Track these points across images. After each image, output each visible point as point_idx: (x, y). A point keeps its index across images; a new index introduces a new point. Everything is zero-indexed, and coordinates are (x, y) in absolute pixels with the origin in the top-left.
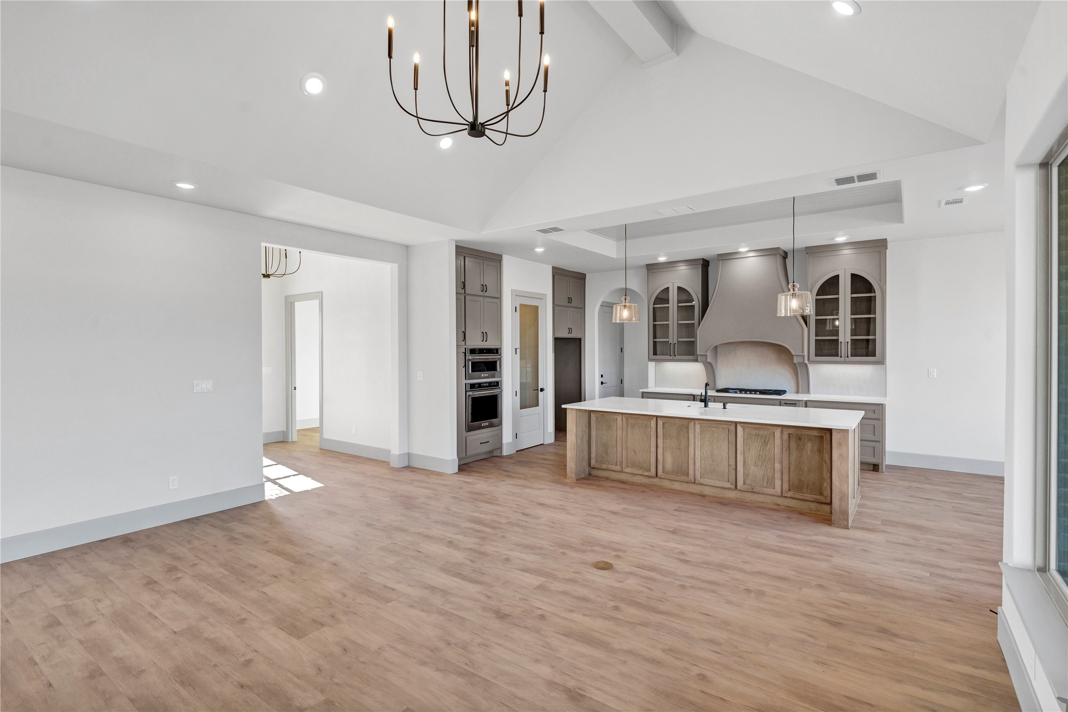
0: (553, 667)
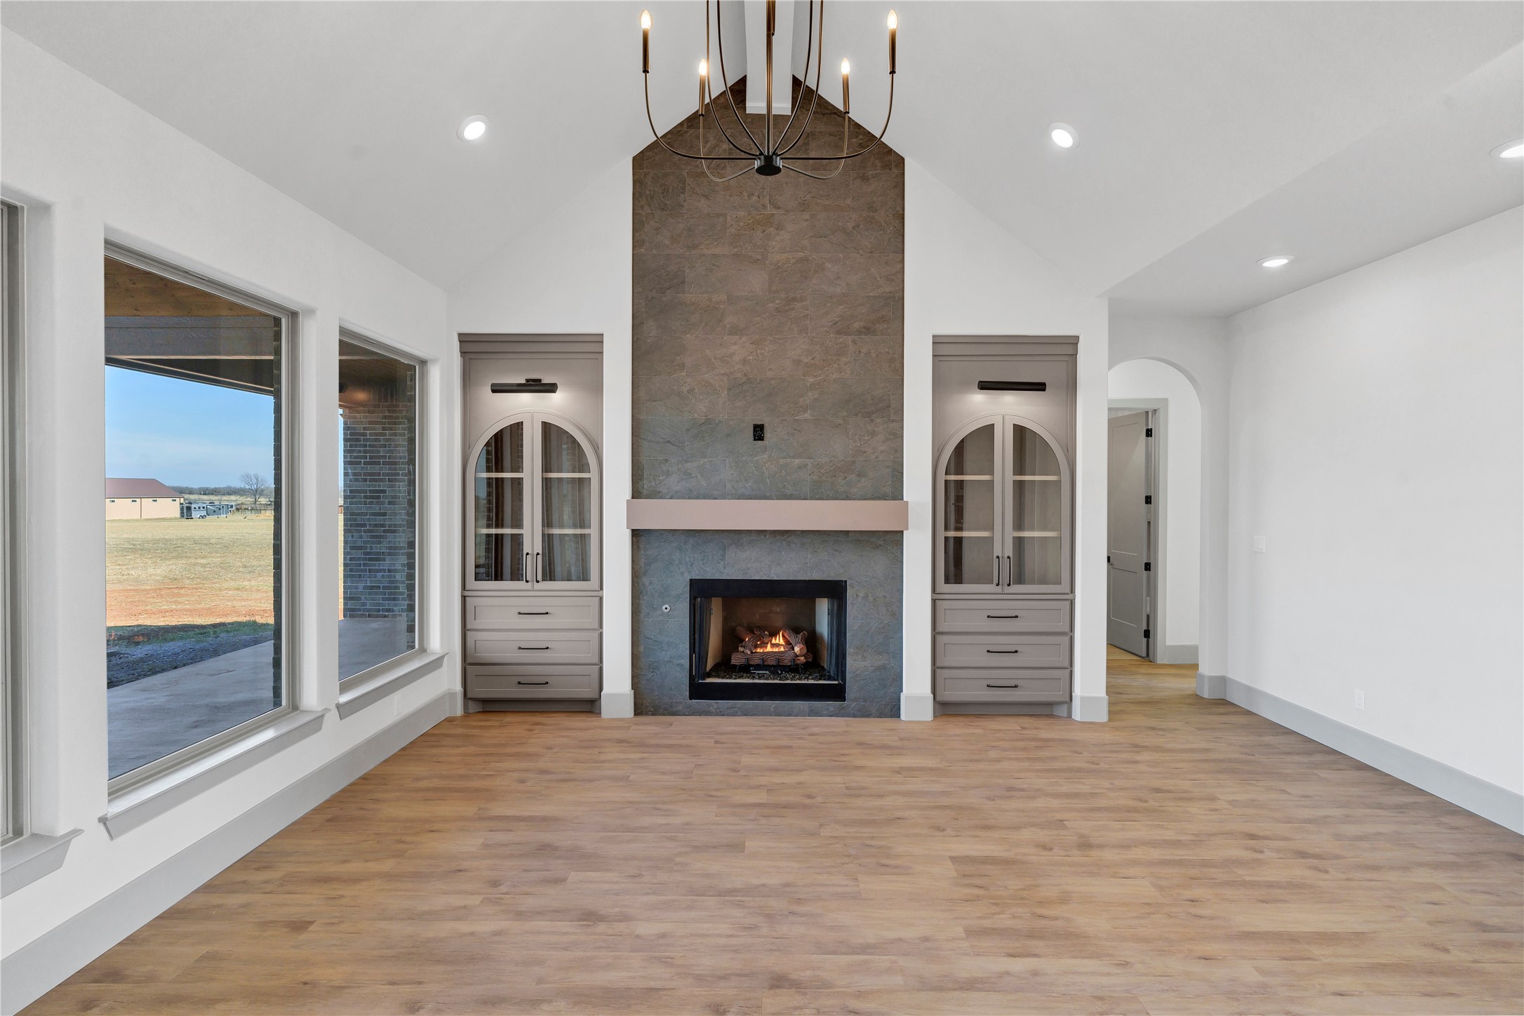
0: (638, 936)
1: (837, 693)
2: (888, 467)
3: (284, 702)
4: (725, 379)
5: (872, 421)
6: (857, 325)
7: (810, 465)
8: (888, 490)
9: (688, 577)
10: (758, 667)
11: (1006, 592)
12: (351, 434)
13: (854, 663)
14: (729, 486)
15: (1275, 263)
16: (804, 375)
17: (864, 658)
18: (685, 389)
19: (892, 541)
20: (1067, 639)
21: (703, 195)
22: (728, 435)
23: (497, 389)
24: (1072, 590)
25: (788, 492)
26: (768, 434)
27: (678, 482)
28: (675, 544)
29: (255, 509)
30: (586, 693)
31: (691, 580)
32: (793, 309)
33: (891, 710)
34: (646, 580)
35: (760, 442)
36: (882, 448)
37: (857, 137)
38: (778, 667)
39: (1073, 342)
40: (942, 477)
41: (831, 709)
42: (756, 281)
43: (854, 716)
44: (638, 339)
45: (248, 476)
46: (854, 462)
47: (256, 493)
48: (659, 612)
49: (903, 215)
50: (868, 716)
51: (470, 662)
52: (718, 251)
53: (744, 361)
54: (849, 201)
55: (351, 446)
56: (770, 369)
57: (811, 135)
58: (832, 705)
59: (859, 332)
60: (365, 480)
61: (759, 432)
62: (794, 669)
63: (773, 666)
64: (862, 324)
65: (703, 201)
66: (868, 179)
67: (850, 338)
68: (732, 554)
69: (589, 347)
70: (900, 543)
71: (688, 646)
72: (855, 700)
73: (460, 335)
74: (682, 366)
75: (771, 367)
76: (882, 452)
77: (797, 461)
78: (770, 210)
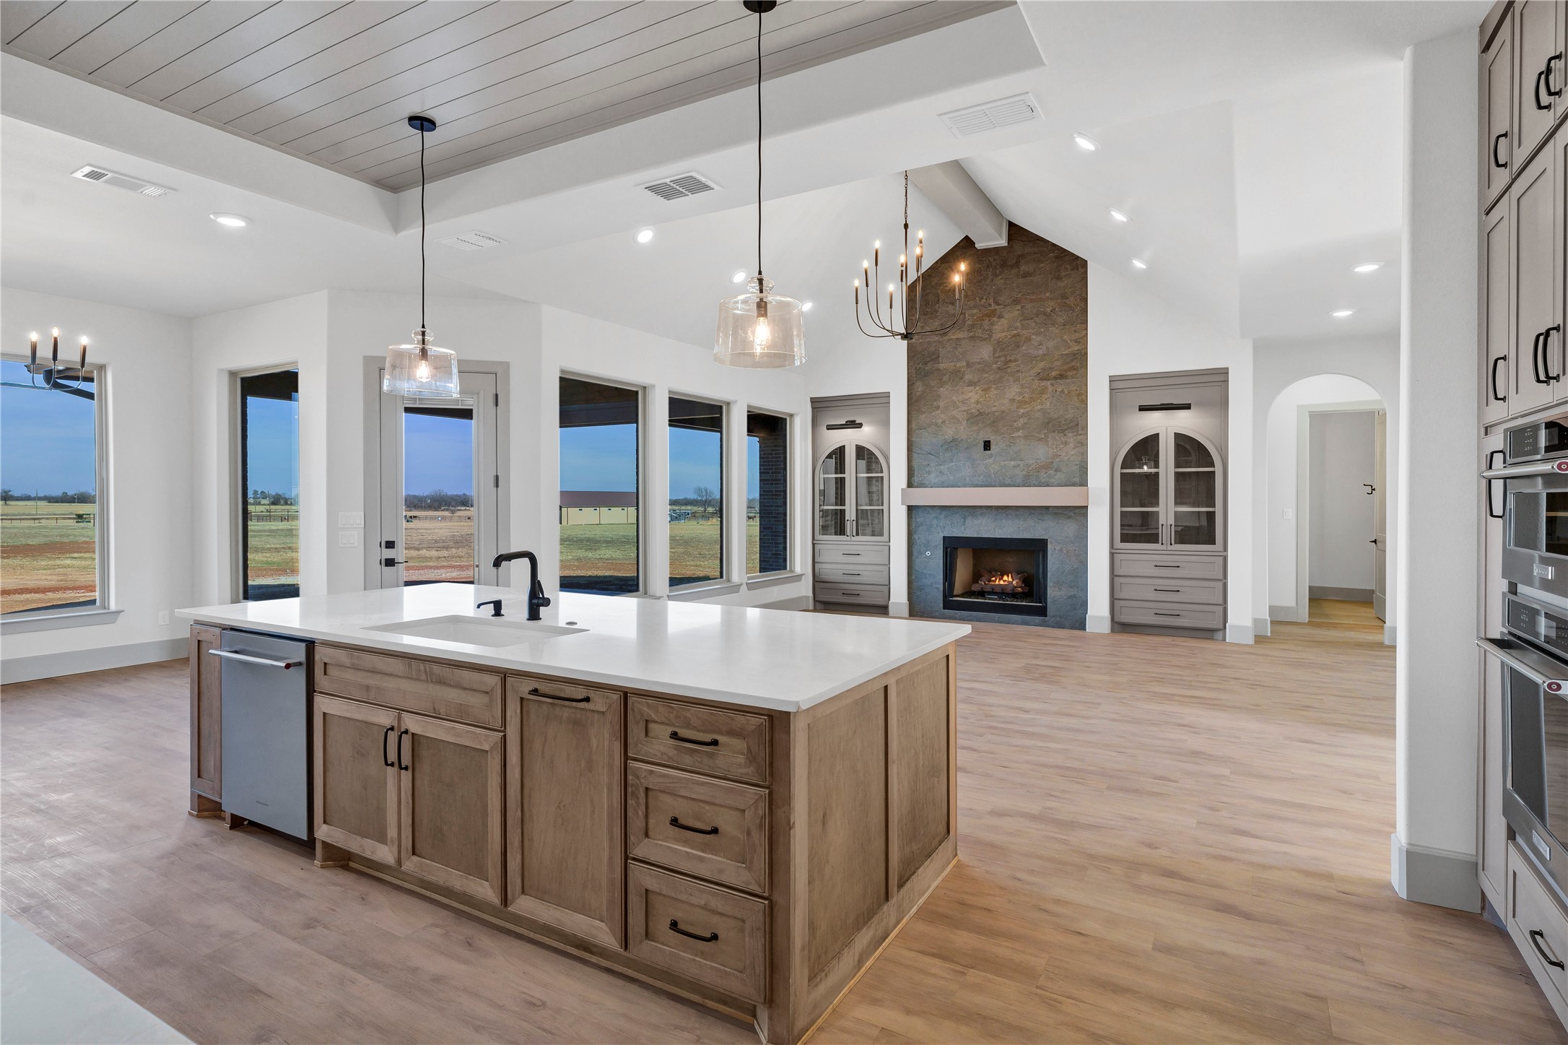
1: (1042, 612)
2: (1077, 465)
3: (724, 577)
4: (965, 414)
5: (1065, 435)
6: (1054, 374)
7: (1022, 465)
8: (1077, 480)
9: (942, 535)
10: (989, 593)
11: (1169, 549)
12: (764, 454)
13: (1052, 592)
14: (967, 479)
15: (1342, 314)
16: (1017, 408)
17: (1060, 590)
18: (940, 421)
19: (1080, 512)
20: (1220, 584)
21: (950, 303)
22: (967, 448)
23: (830, 428)
24: (1225, 549)
25: (1007, 483)
26: (993, 447)
27: (936, 477)
28: (934, 515)
29: (706, 516)
30: (881, 602)
31: (944, 537)
32: (1009, 367)
33: (1080, 625)
34: (916, 536)
35: (988, 452)
36: (1073, 453)
37: (1053, 252)
38: (1002, 593)
39: (1225, 372)
40: (1118, 471)
41: (1037, 621)
42: (985, 352)
43: (1053, 627)
44: (911, 393)
45: (700, 489)
46: (1052, 462)
47: (706, 503)
48: (924, 556)
49: (1087, 298)
50: (1063, 628)
51: (818, 581)
52: (960, 335)
53: (978, 402)
54: (1048, 294)
55: (764, 462)
56: (995, 406)
57: (1022, 256)
58: (1038, 619)
59: (1056, 378)
60: (772, 484)
61: (987, 446)
62: (1014, 595)
63: (999, 593)
64: (1058, 373)
65: (950, 306)
66: (1062, 278)
67: (1049, 382)
68: (969, 521)
69: (881, 400)
70: (1085, 515)
71: (942, 577)
72: (1053, 616)
73: (811, 398)
74: (938, 408)
75: (995, 404)
76: (1073, 455)
77: (1012, 463)
78: (994, 306)
